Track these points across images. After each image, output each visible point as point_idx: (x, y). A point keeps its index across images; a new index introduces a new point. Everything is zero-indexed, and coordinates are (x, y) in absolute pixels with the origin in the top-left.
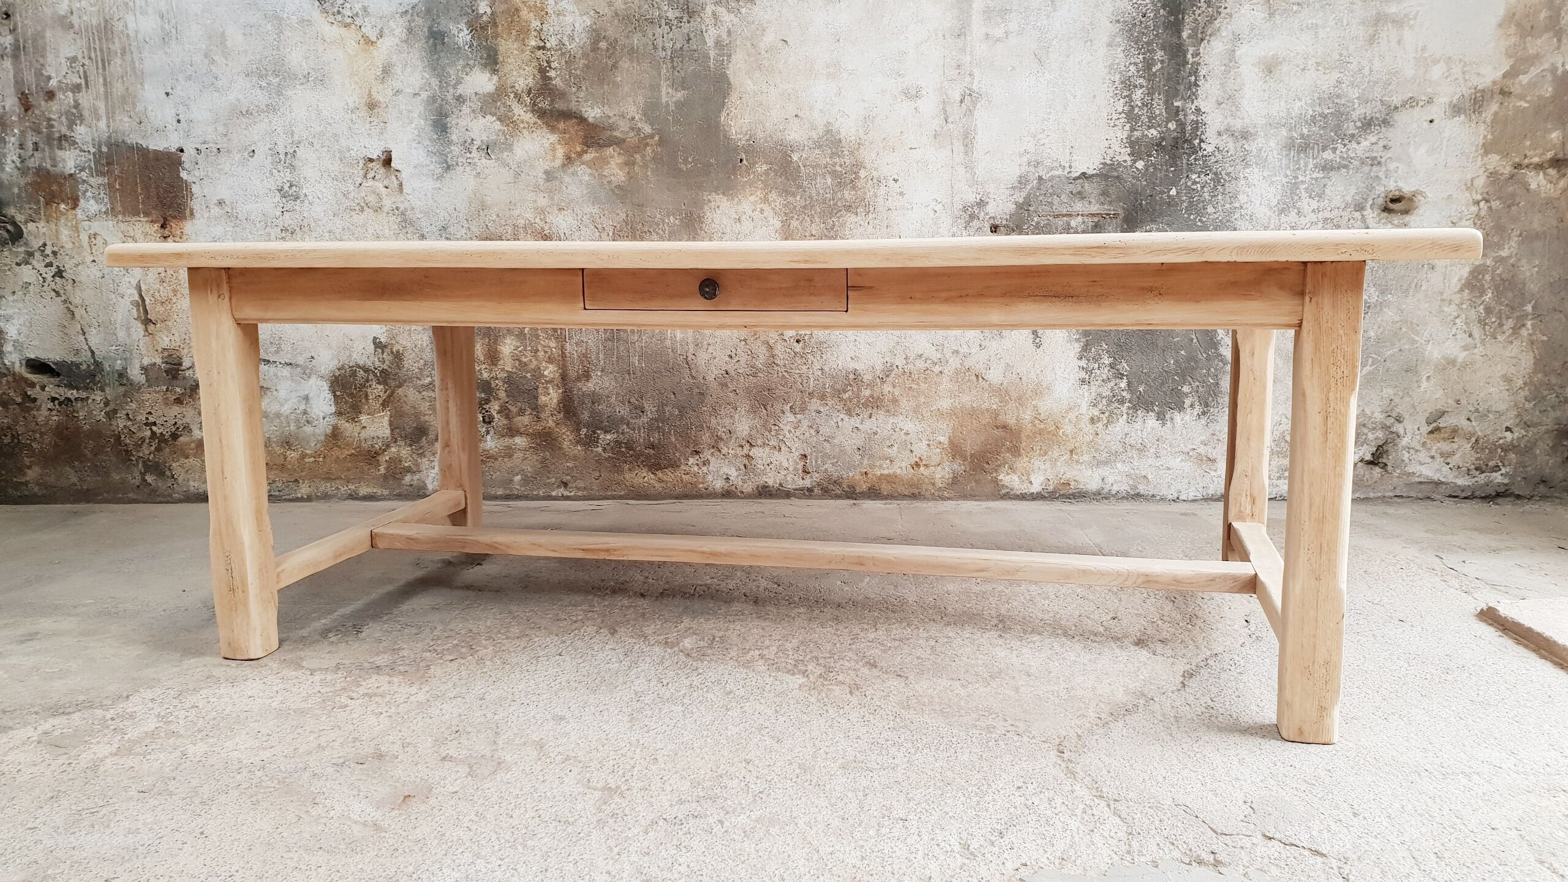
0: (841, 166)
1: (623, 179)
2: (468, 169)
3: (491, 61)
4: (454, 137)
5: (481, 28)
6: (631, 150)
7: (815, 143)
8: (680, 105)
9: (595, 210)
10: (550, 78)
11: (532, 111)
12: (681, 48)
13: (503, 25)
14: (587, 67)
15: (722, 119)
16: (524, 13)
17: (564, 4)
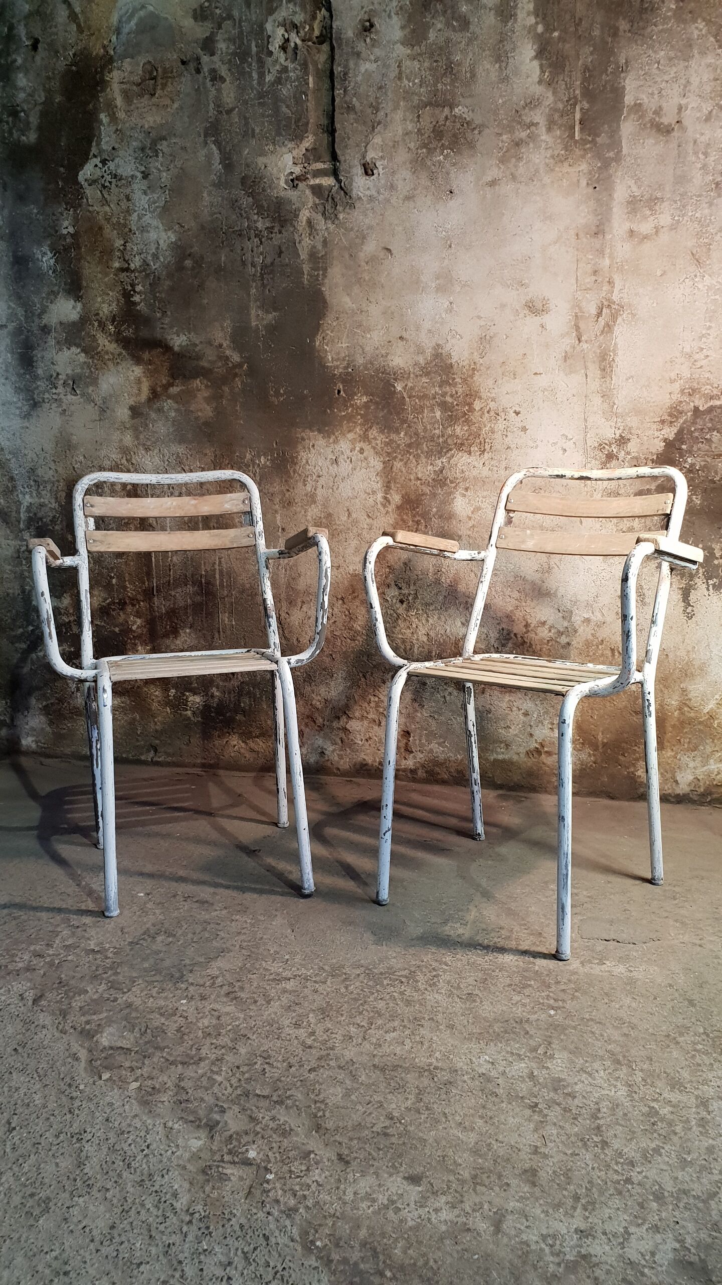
0: (452, 396)
1: (211, 414)
2: (54, 405)
3: (76, 287)
4: (40, 372)
5: (65, 250)
6: (219, 381)
7: (422, 369)
8: (272, 329)
9: (181, 449)
10: (135, 304)
11: (117, 341)
12: (272, 264)
13: (86, 246)
14: (172, 289)
15: (317, 343)
16: (108, 231)
17: (147, 219)
